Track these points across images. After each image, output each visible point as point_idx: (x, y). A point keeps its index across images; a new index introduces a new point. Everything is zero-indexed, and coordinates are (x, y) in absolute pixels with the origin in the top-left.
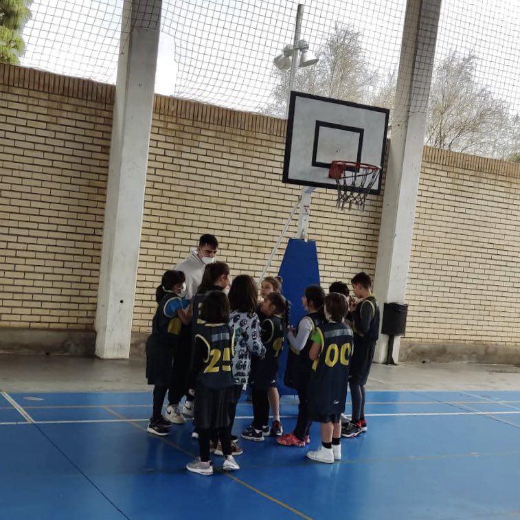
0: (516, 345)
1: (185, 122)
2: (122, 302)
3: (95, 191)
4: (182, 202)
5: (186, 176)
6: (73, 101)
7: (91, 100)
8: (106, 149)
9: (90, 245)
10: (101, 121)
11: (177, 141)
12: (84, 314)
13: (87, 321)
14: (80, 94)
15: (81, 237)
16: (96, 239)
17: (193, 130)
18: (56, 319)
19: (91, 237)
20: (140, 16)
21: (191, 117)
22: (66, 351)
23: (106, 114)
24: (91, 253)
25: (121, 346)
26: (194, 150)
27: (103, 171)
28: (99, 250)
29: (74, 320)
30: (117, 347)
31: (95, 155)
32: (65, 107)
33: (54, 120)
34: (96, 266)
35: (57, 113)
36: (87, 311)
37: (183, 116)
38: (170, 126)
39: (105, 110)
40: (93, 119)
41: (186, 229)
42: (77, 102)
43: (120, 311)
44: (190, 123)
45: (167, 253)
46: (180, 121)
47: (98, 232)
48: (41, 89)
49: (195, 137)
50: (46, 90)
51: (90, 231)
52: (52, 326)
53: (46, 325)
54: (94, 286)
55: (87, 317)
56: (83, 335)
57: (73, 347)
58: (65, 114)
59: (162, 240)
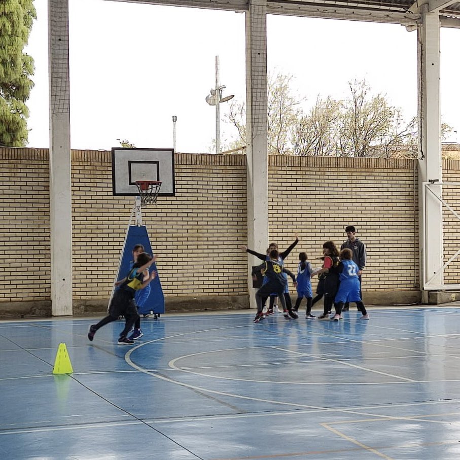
0: (375, 291)
1: (97, 164)
2: (64, 280)
3: (42, 214)
4: (100, 214)
5: (101, 198)
6: (23, 162)
7: (35, 160)
8: (47, 188)
9: (43, 248)
10: (42, 171)
11: (92, 176)
12: (43, 290)
13: (46, 294)
14: (27, 157)
15: (37, 243)
16: (47, 243)
17: (102, 168)
18: (26, 295)
19: (43, 242)
20: (57, 107)
21: (100, 161)
22: (34, 314)
23: (45, 167)
24: (44, 252)
25: (67, 308)
26: (104, 181)
27: (47, 201)
28: (49, 250)
29: (38, 295)
30: (63, 308)
31: (40, 192)
32: (19, 166)
33: (13, 175)
34: (48, 260)
35: (15, 170)
36: (45, 288)
37: (95, 161)
38: (86, 168)
39: (44, 164)
40: (37, 171)
41: (105, 231)
42: (26, 162)
43: (63, 285)
44: (100, 164)
45: (93, 248)
46: (93, 164)
47: (47, 239)
48: (4, 158)
49: (104, 172)
50: (7, 158)
51: (43, 239)
52: (24, 299)
53: (21, 299)
54: (48, 273)
55: (46, 292)
56: (43, 303)
57: (37, 311)
58: (19, 170)
59: (89, 239)
